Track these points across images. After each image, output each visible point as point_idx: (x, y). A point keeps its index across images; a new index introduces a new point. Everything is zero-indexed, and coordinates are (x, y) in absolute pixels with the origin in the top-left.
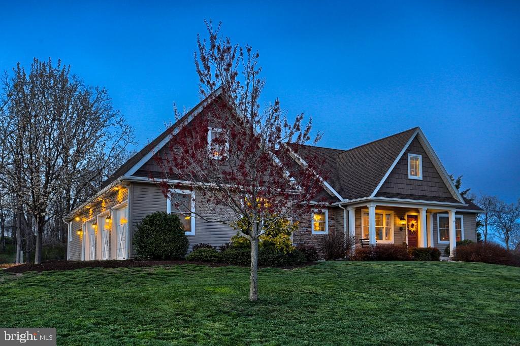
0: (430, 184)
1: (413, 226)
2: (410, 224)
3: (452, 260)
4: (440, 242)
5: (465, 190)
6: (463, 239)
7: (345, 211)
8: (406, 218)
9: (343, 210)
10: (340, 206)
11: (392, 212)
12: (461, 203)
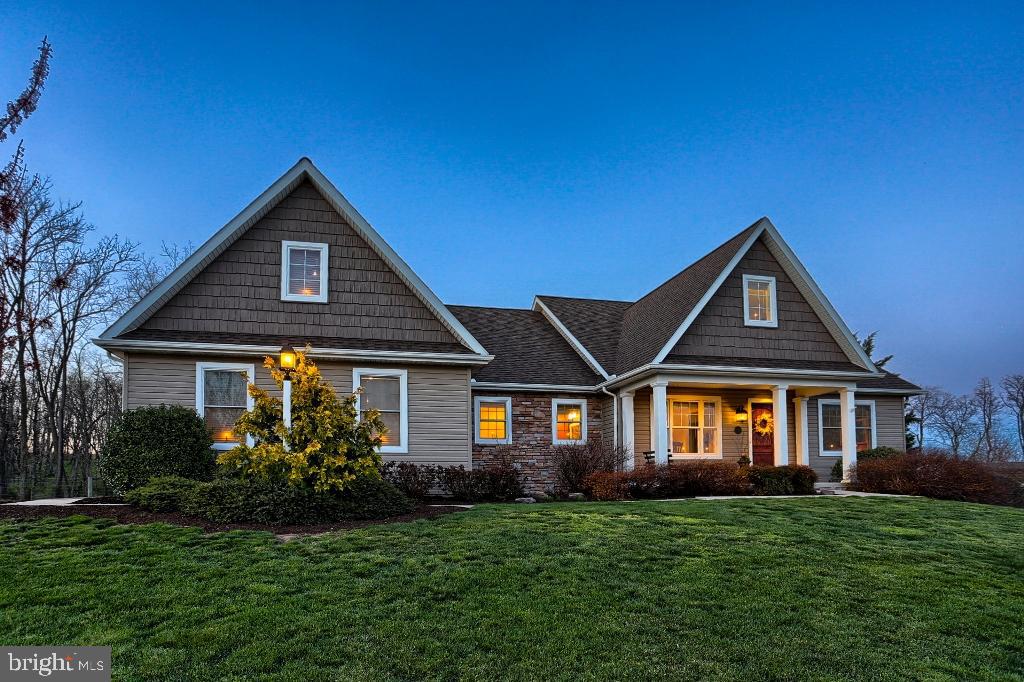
0: (795, 335)
1: (764, 423)
2: (759, 420)
3: (848, 489)
4: (823, 453)
5: (883, 359)
6: (874, 446)
7: (615, 399)
8: (749, 409)
9: (612, 397)
10: (604, 389)
11: (717, 400)
12: (869, 371)
